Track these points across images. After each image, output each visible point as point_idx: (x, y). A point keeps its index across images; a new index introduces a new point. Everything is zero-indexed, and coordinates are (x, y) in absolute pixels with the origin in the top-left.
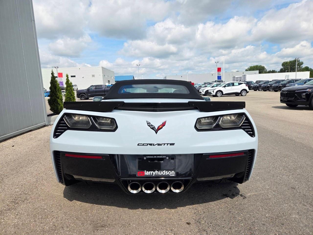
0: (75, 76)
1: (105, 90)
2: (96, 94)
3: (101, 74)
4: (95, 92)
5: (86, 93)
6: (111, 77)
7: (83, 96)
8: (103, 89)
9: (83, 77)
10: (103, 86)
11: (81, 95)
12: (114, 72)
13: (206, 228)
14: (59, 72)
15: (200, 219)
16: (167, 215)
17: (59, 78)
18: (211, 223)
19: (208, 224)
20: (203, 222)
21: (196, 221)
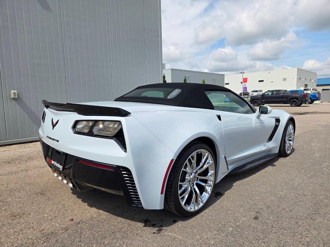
0: (263, 81)
1: (283, 96)
2: (272, 100)
3: (296, 77)
4: (271, 97)
5: (260, 98)
6: (311, 80)
7: (256, 102)
8: (281, 95)
9: (272, 82)
10: (281, 91)
11: (254, 101)
12: (316, 73)
13: (72, 230)
14: (244, 77)
15: (84, 222)
16: (77, 208)
17: (243, 83)
18: (82, 229)
19: (78, 229)
20: (80, 225)
21: (79, 221)
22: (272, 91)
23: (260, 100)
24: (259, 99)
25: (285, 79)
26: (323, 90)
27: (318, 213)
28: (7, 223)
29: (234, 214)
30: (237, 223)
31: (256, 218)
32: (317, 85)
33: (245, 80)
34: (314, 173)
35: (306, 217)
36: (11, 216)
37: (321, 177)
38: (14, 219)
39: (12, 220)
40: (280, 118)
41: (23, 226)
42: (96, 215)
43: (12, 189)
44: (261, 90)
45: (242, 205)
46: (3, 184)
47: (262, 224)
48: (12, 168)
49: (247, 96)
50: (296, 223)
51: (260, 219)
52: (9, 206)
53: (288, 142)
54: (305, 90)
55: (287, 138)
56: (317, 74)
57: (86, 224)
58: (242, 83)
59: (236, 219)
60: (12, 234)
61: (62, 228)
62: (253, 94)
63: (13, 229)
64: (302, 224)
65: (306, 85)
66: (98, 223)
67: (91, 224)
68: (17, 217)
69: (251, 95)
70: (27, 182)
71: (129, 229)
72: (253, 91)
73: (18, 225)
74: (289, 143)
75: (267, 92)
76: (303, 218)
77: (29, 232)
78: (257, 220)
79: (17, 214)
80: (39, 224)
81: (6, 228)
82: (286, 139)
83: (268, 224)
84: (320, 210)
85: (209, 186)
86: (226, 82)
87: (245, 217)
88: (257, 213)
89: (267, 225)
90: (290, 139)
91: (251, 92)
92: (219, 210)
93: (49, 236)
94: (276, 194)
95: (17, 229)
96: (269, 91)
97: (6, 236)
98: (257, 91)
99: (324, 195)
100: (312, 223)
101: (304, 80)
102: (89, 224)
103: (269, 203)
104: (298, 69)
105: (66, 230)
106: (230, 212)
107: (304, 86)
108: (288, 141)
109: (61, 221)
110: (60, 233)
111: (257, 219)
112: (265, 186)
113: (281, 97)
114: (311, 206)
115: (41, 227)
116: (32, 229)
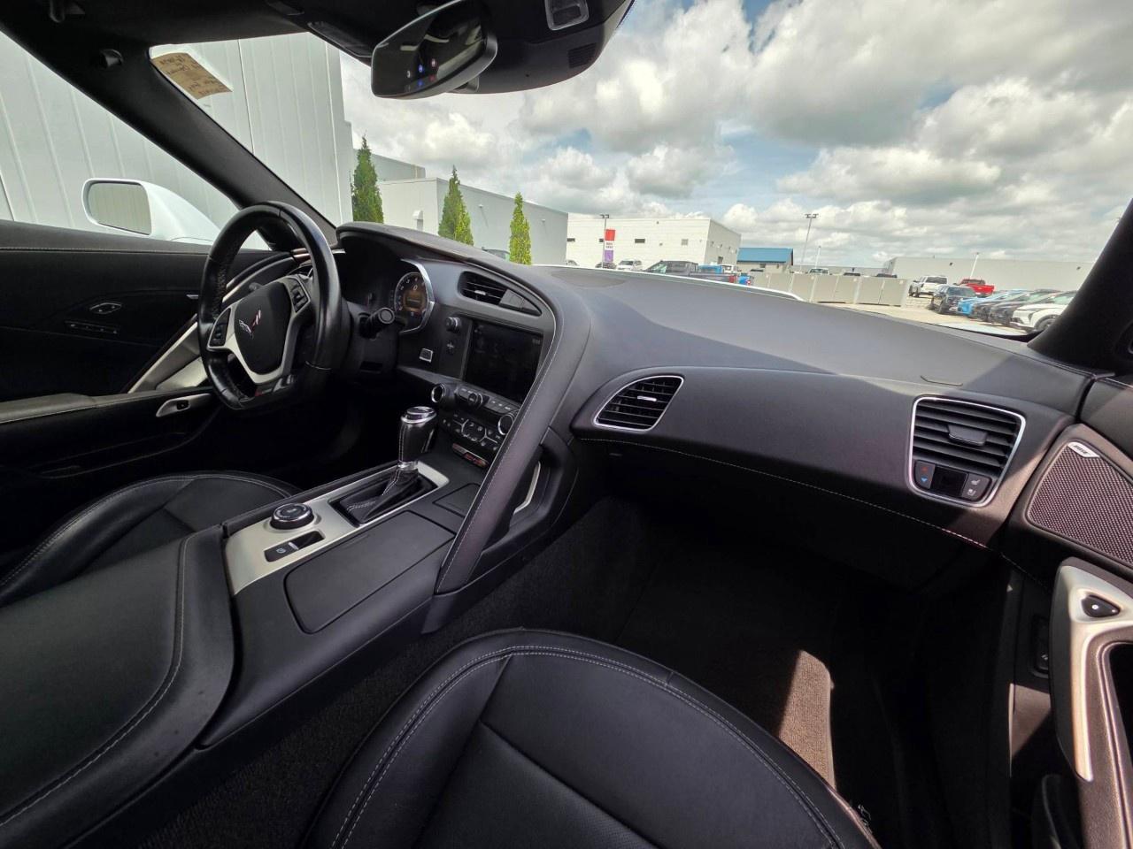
3: (706, 238)
6: (729, 248)
9: (661, 244)
12: (740, 236)
14: (608, 228)
17: (606, 242)
22: (671, 263)
25: (685, 242)
26: (752, 270)
32: (739, 262)
33: (610, 235)
44: (639, 262)
56: (742, 238)
58: (601, 241)
62: (625, 269)
65: (720, 259)
69: (619, 270)
72: (623, 263)
75: (658, 264)
86: (569, 237)
91: (620, 264)
96: (662, 262)
98: (630, 263)
101: (718, 247)
104: (711, 221)
107: (717, 259)
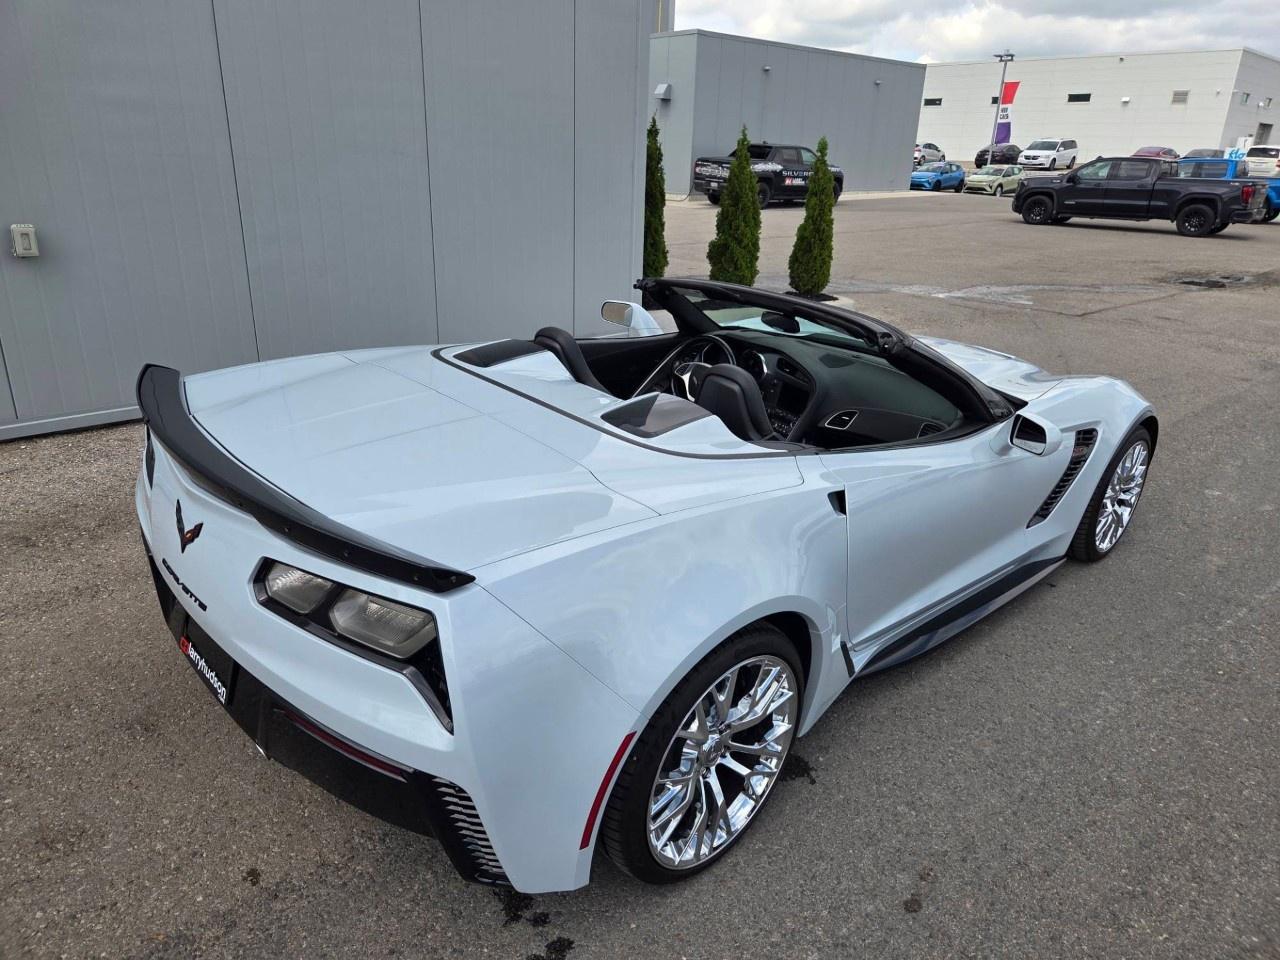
1: (1156, 188)
2: (1107, 200)
3: (1232, 90)
4: (1105, 190)
7: (1041, 204)
9: (1126, 104)
13: (249, 925)
15: (293, 891)
16: (271, 811)
18: (284, 926)
19: (271, 923)
20: (278, 906)
21: (277, 885)
22: (1116, 162)
23: (1056, 201)
24: (1054, 194)
25: (1180, 97)
27: (1144, 893)
28: (22, 877)
29: (838, 878)
30: (840, 930)
31: (912, 906)
33: (1009, 92)
34: (1181, 667)
35: (1096, 909)
36: (37, 843)
37: (1201, 695)
38: (49, 860)
39: (42, 862)
40: (1098, 429)
41: (79, 897)
42: (339, 854)
43: (39, 696)
44: (1073, 141)
45: (874, 835)
46: (8, 664)
47: (931, 936)
48: (42, 574)
49: (1005, 167)
50: (1052, 939)
51: (928, 909)
52: (29, 787)
53: (1110, 508)
54: (1253, 152)
55: (1109, 493)
57: (301, 896)
58: (995, 100)
59: (839, 908)
60: (39, 934)
61: (216, 915)
62: (1035, 158)
63: (42, 910)
64: (1073, 948)
65: (1265, 132)
66: (343, 895)
67: (319, 904)
68: (58, 850)
69: (1026, 161)
70: (94, 659)
71: (450, 934)
72: (1035, 146)
73: (62, 889)
74: (1115, 511)
75: (1092, 164)
76: (1083, 914)
77: (98, 927)
78: (914, 914)
79: (58, 831)
80: (134, 888)
81: (19, 901)
82: (1107, 495)
83: (949, 938)
84: (1153, 877)
85: (765, 775)
86: (927, 95)
87: (876, 895)
88: (922, 878)
89: (947, 941)
90: (1123, 496)
91: (1028, 149)
92: (785, 857)
93: (167, 950)
94: (1011, 778)
95: (59, 912)
96: (1100, 159)
97: (21, 942)
98: (1051, 146)
99: (1186, 794)
100: (1111, 944)
101: (1261, 104)
102: (309, 902)
103: (973, 830)
104: (1246, 52)
105: (227, 927)
106: (823, 865)
107: (1255, 130)
108: (1113, 506)
109: (215, 876)
110: (209, 940)
111: (915, 911)
112: (977, 733)
113: (1148, 191)
114: (1128, 852)
115: (140, 906)
116: (108, 916)
